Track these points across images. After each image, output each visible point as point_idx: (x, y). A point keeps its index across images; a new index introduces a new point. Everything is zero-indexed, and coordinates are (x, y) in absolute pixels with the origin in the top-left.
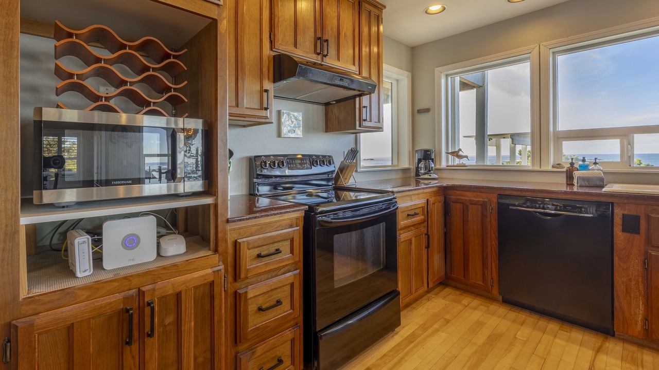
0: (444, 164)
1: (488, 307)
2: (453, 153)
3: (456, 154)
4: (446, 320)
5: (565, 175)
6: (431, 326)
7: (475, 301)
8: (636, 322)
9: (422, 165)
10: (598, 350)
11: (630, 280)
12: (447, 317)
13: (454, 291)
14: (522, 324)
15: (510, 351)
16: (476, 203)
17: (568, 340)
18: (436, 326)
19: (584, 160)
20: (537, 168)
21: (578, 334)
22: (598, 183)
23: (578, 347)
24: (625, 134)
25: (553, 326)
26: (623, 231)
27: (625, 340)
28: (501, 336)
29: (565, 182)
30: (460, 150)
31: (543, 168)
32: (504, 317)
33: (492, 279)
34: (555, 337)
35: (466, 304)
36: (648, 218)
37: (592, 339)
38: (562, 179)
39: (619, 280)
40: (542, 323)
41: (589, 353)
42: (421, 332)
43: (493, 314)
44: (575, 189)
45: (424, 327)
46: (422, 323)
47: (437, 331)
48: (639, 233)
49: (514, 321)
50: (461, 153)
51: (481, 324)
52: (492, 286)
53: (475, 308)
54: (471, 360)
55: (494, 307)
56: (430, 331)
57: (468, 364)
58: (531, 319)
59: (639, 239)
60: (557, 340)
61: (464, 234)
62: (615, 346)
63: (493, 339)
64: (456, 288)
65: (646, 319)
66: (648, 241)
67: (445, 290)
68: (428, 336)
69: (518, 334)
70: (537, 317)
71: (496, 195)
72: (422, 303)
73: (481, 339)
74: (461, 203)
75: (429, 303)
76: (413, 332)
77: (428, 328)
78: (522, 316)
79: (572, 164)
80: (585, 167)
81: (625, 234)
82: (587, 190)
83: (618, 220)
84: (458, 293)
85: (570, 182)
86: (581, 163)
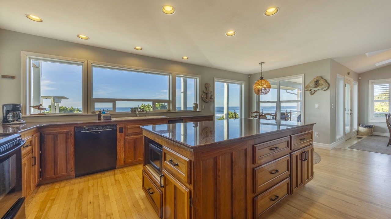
0: (27, 114)
1: (70, 183)
2: (35, 107)
3: (38, 107)
4: (52, 200)
5: (98, 116)
6: (45, 207)
7: (62, 184)
8: (122, 161)
9: (10, 115)
10: (114, 175)
11: (121, 148)
12: (51, 198)
13: (47, 186)
14: (88, 180)
15: (90, 192)
16: (62, 133)
17: (106, 177)
18: (48, 205)
19: (104, 110)
20: (86, 114)
21: (107, 174)
22: (109, 118)
23: (109, 177)
24: (114, 101)
25: (99, 175)
26: (119, 133)
27: (119, 168)
28: (83, 189)
29: (98, 119)
30: (41, 105)
31: (88, 114)
32: (80, 182)
33: (71, 168)
34: (101, 178)
35: (58, 187)
36: (125, 127)
37: (111, 173)
38: (97, 118)
39: (118, 149)
40: (95, 176)
41: (113, 177)
42: (41, 214)
43: (75, 184)
44: (102, 121)
45: (41, 210)
46: (38, 210)
47: (50, 207)
48: (123, 132)
49: (85, 182)
50: (41, 107)
51: (71, 191)
52: (71, 172)
53: (64, 187)
54: (77, 205)
55: (73, 181)
56: (46, 210)
57: (77, 207)
58: (90, 177)
59: (123, 134)
60: (102, 179)
61: (54, 151)
62: (117, 171)
63: (81, 193)
64: (47, 184)
65: (124, 158)
66: (125, 135)
67: (40, 188)
68: (47, 213)
69: (89, 184)
70: (92, 175)
71: (73, 127)
72: (29, 202)
73: (75, 195)
74: (52, 134)
75: (34, 199)
76: (35, 217)
77: (44, 209)
78: (86, 178)
79: (100, 111)
80: (104, 113)
81: (120, 134)
82: (106, 121)
83: (118, 130)
84: (50, 185)
85: (100, 119)
86: (103, 111)
